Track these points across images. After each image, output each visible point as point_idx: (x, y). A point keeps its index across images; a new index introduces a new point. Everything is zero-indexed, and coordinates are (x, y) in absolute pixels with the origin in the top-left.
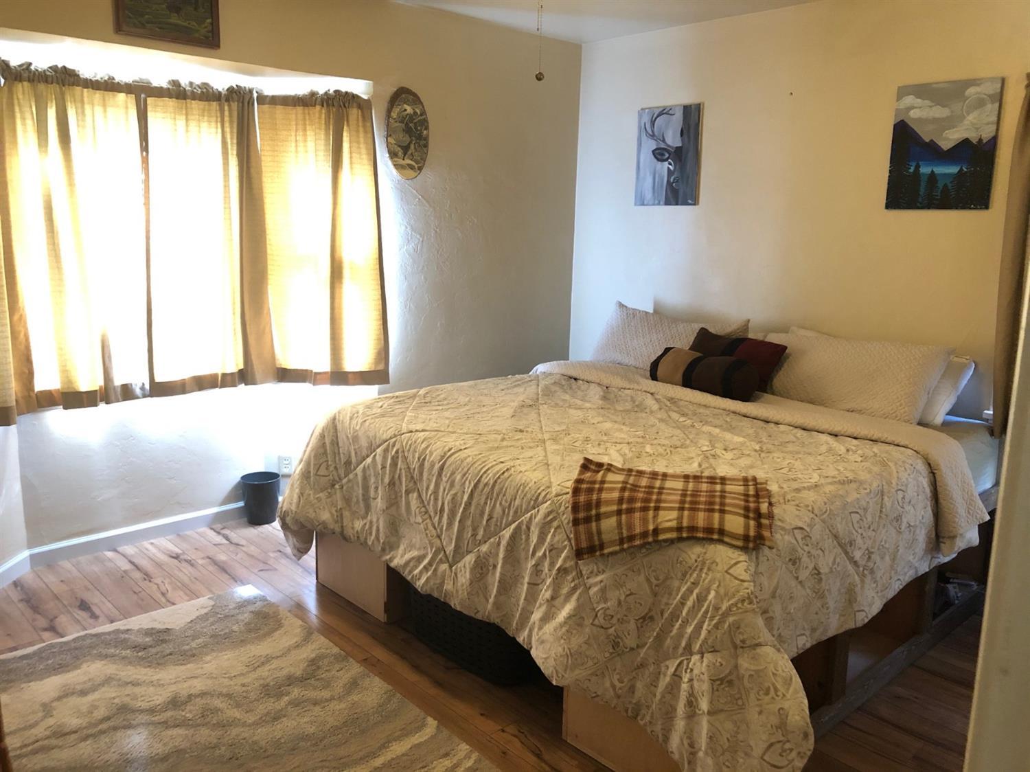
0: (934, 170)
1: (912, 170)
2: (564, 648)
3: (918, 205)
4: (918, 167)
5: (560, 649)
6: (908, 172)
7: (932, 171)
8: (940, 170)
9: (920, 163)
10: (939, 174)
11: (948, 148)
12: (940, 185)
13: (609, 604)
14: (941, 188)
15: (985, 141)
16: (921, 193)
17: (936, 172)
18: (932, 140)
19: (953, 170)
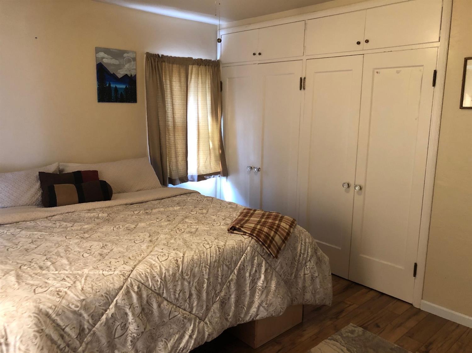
0: (117, 86)
1: (107, 85)
2: (280, 297)
3: (112, 101)
4: (110, 84)
5: (280, 299)
6: (106, 86)
7: (116, 86)
8: (119, 86)
9: (111, 83)
10: (118, 88)
11: (121, 77)
12: (120, 92)
13: (284, 268)
14: (120, 94)
15: (133, 76)
16: (112, 95)
17: (117, 87)
18: (114, 73)
19: (123, 86)
